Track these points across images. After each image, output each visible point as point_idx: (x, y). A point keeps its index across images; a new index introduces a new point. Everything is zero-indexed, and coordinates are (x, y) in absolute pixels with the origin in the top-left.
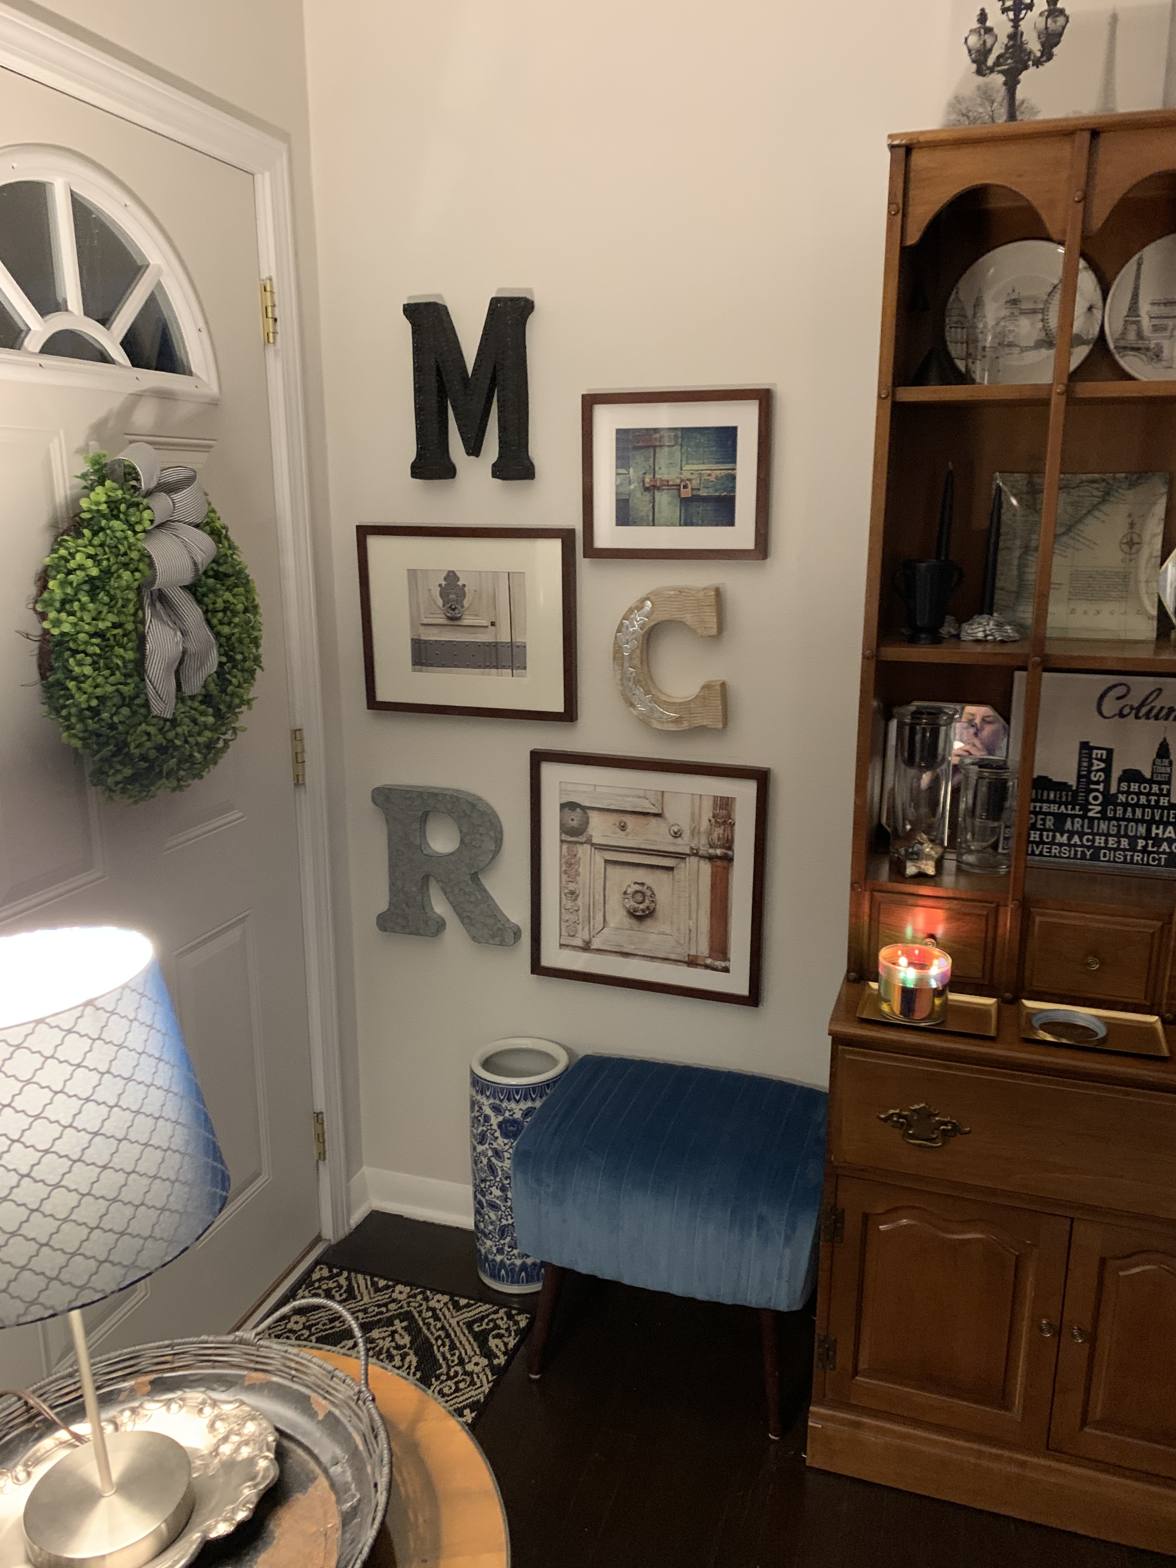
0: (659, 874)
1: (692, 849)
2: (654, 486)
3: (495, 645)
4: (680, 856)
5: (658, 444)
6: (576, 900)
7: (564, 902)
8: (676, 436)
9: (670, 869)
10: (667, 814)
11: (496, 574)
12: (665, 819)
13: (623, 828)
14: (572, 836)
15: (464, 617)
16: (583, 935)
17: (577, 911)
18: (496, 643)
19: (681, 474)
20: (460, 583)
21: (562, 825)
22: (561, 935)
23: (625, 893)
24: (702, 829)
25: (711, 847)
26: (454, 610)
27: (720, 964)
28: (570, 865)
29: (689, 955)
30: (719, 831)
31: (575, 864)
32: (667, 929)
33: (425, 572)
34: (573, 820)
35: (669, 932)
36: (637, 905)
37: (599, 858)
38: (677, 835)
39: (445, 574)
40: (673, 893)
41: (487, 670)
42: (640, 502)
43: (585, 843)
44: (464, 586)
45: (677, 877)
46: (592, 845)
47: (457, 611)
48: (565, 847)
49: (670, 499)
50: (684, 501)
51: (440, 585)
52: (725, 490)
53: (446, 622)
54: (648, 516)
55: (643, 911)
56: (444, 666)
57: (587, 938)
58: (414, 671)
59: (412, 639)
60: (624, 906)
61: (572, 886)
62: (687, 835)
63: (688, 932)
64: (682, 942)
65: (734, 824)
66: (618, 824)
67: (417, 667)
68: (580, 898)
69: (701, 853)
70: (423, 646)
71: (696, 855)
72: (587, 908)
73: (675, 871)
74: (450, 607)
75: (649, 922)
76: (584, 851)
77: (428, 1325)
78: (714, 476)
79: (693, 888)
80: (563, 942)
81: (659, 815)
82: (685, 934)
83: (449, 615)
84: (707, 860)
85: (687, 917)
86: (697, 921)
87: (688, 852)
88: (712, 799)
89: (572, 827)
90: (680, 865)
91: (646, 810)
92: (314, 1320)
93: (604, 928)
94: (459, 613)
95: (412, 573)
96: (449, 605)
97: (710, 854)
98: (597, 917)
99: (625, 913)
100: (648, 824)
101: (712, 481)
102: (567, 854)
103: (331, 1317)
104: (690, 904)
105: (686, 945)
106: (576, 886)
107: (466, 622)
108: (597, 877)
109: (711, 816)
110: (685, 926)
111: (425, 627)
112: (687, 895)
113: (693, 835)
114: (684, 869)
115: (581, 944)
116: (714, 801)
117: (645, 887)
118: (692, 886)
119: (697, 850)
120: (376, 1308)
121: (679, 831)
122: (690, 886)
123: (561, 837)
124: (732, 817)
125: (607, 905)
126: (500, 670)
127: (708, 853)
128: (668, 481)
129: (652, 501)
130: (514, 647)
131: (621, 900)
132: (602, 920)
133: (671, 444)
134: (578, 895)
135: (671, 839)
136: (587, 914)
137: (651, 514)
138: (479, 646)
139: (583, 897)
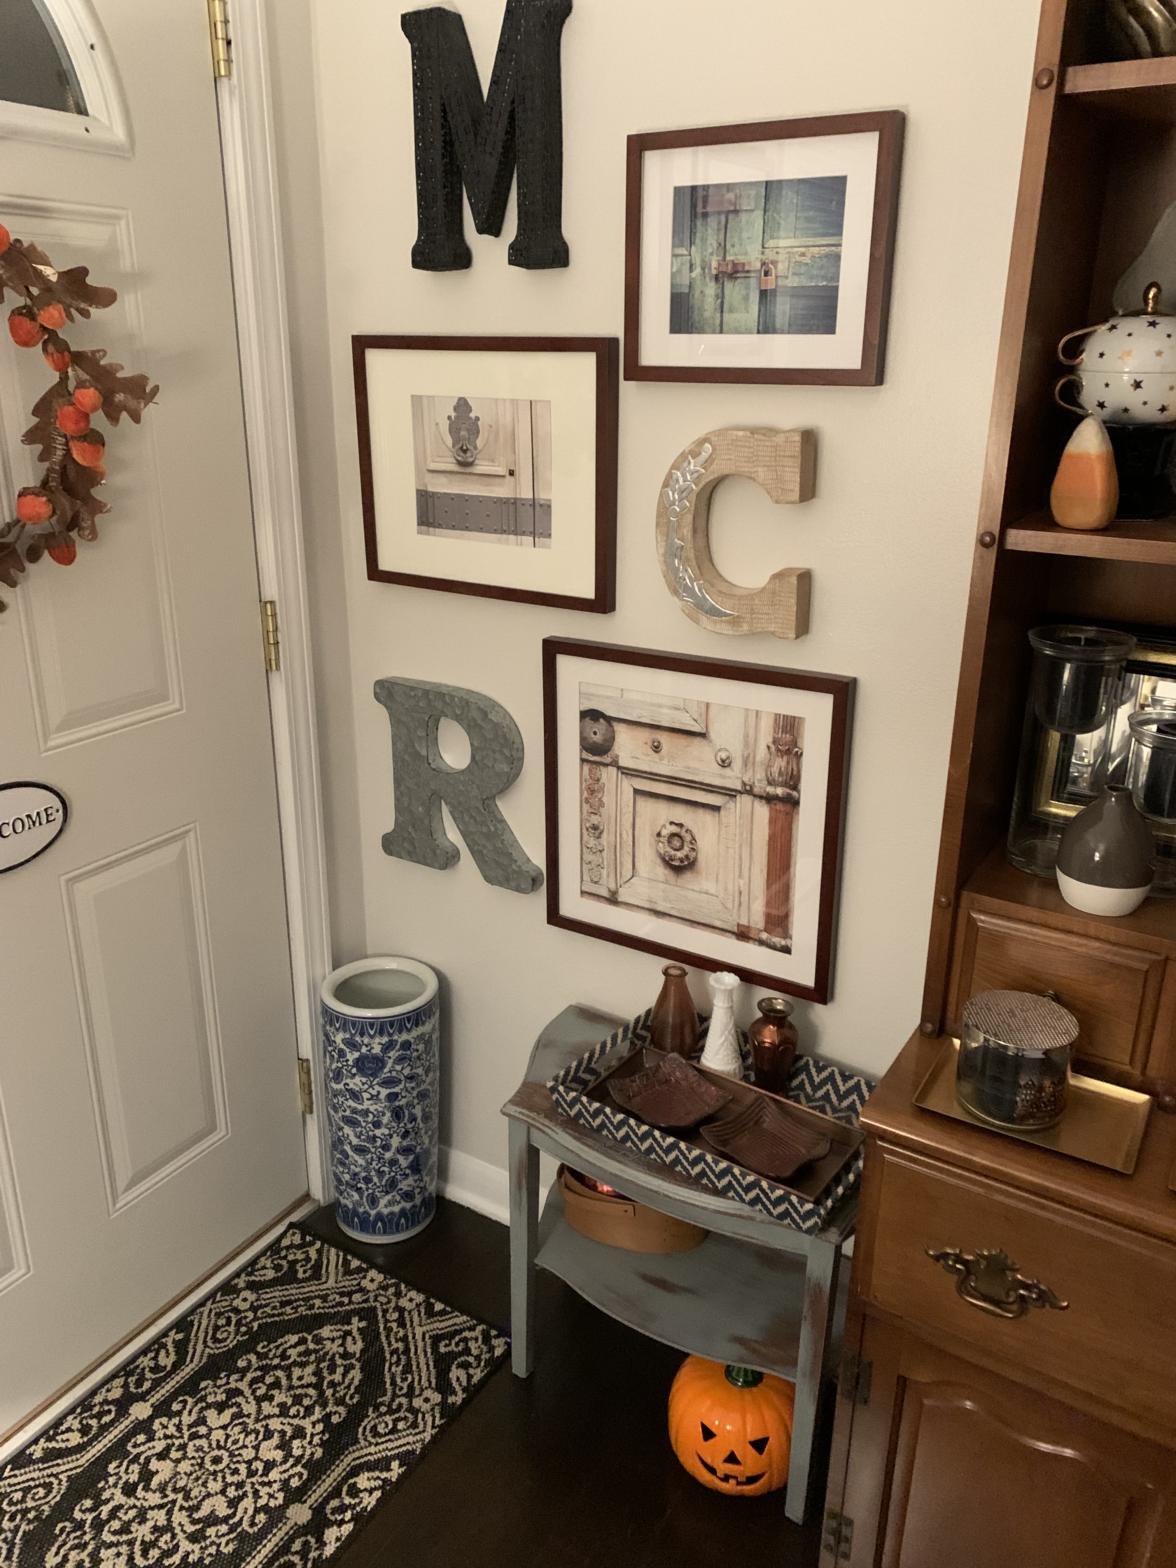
0: (700, 812)
1: (744, 784)
2: (724, 273)
3: (514, 502)
4: (730, 793)
5: (732, 208)
6: (599, 837)
7: (585, 837)
8: (757, 196)
9: (716, 809)
10: (712, 735)
11: (514, 402)
12: (711, 742)
13: (657, 748)
14: (594, 755)
15: (477, 462)
16: (608, 882)
17: (601, 851)
18: (515, 499)
19: (763, 253)
20: (472, 415)
21: (583, 739)
22: (582, 880)
23: (659, 835)
24: (758, 758)
25: (770, 783)
26: (465, 452)
27: (778, 941)
28: (592, 792)
29: (739, 925)
30: (780, 763)
31: (598, 791)
32: (709, 885)
33: (431, 399)
34: (595, 733)
35: (713, 892)
36: (673, 852)
37: (628, 785)
38: (725, 764)
39: (454, 402)
40: (719, 842)
42: (704, 297)
43: (610, 764)
44: (477, 419)
45: (724, 820)
46: (619, 768)
47: (469, 454)
48: (586, 768)
49: (745, 292)
51: (449, 418)
52: (825, 277)
53: (455, 468)
54: (713, 318)
55: (682, 861)
56: (453, 525)
57: (613, 886)
58: (420, 532)
59: (418, 491)
60: (657, 851)
61: (595, 819)
62: (737, 764)
63: (737, 893)
64: (730, 906)
65: (802, 754)
66: (650, 743)
67: (424, 528)
68: (605, 835)
70: (430, 500)
71: (750, 792)
72: (613, 850)
73: (722, 812)
74: (461, 448)
76: (609, 776)
77: (389, 1330)
78: (809, 255)
79: (745, 836)
80: (584, 889)
81: (703, 735)
82: (734, 897)
83: (459, 458)
84: (764, 801)
85: (737, 874)
86: (750, 881)
87: (739, 788)
88: (773, 716)
89: (594, 742)
90: (728, 805)
91: (687, 728)
92: (265, 1300)
93: (633, 876)
94: (472, 456)
95: (417, 401)
96: (460, 446)
97: (768, 793)
98: (625, 863)
99: (659, 861)
100: (688, 746)
101: (806, 264)
102: (588, 777)
103: (284, 1299)
104: (741, 858)
105: (735, 910)
106: (600, 819)
107: (478, 469)
108: (624, 811)
109: (771, 740)
110: (734, 886)
111: (431, 475)
112: (737, 845)
113: (746, 766)
114: (733, 810)
115: (605, 894)
116: (776, 720)
117: (684, 830)
118: (745, 833)
119: (751, 787)
120: (338, 1297)
121: (728, 758)
122: (741, 834)
123: (581, 755)
124: (799, 744)
125: (636, 848)
126: (519, 537)
127: (765, 791)
128: (743, 265)
129: (721, 295)
130: (537, 506)
131: (654, 843)
132: (631, 867)
133: (749, 208)
134: (603, 832)
135: (718, 769)
136: (613, 857)
137: (718, 315)
138: (495, 502)
139: (608, 835)
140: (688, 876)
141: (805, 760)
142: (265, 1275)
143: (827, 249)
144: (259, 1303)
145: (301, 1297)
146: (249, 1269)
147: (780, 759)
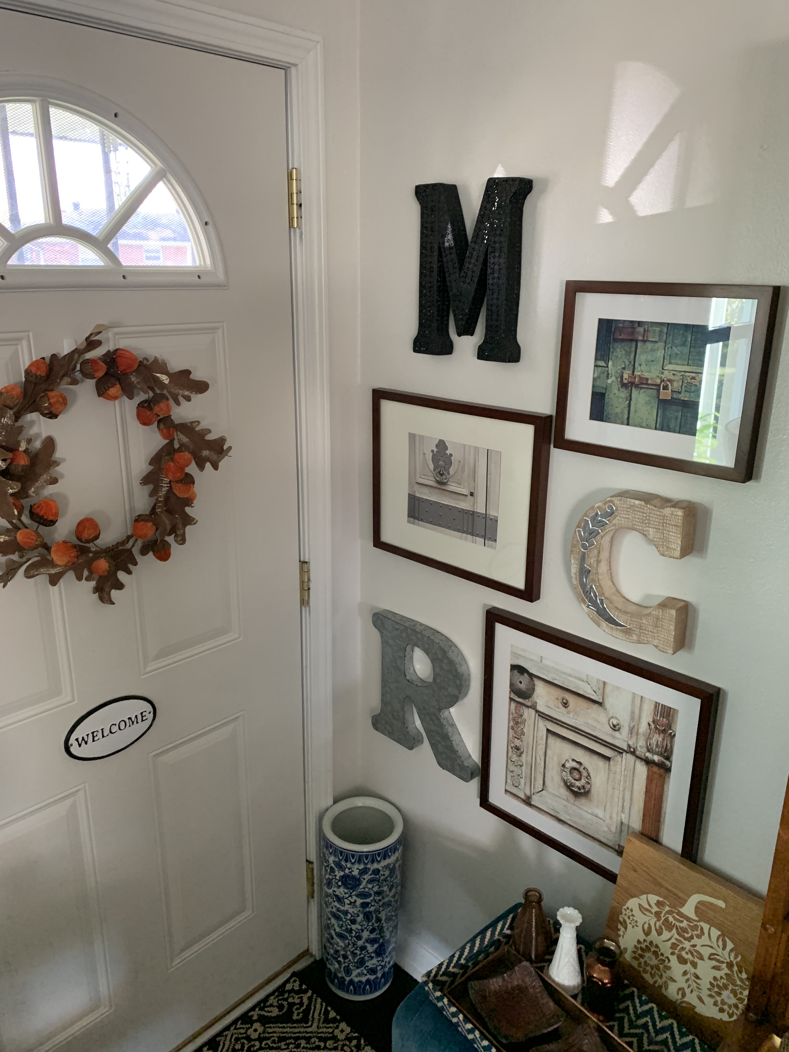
0: (595, 758)
1: (629, 746)
2: (632, 384)
4: (619, 751)
5: (641, 338)
6: (520, 756)
7: (510, 754)
8: (661, 332)
9: (608, 759)
10: (607, 705)
11: (477, 449)
12: (605, 709)
13: (566, 704)
14: (519, 697)
15: (449, 483)
16: (525, 789)
17: (521, 766)
18: (473, 512)
19: (663, 373)
20: (448, 452)
21: (512, 685)
22: (506, 782)
23: (564, 765)
24: (641, 731)
25: (649, 751)
26: (442, 475)
28: (517, 723)
29: (619, 845)
30: (657, 738)
31: (521, 723)
32: (599, 812)
33: (422, 437)
34: (521, 682)
35: (601, 817)
36: (573, 781)
37: (543, 724)
38: (615, 728)
39: (436, 442)
40: (608, 781)
41: (464, 535)
42: (618, 399)
43: (530, 707)
45: (613, 768)
46: (536, 711)
47: (444, 477)
48: (513, 705)
49: (647, 399)
50: (663, 403)
51: (432, 451)
53: (434, 484)
54: (623, 414)
55: (579, 788)
56: (431, 523)
57: (528, 793)
58: (409, 522)
59: (410, 495)
60: (562, 777)
61: (517, 743)
62: (625, 731)
63: (619, 822)
64: (613, 828)
65: (675, 735)
66: (560, 700)
67: (411, 520)
68: (524, 756)
69: (638, 753)
70: (417, 502)
71: (633, 753)
72: (529, 768)
73: (612, 762)
74: (439, 472)
76: (529, 715)
79: (627, 784)
80: (508, 789)
81: (599, 704)
82: (617, 825)
83: (437, 479)
84: (643, 762)
85: (620, 809)
86: (629, 816)
87: (626, 749)
88: (654, 704)
89: (520, 688)
90: (616, 758)
91: (588, 695)
92: (268, 1033)
93: (543, 790)
94: (445, 479)
95: (412, 437)
96: (439, 470)
97: (647, 757)
98: (537, 779)
99: (562, 784)
100: (588, 709)
102: (514, 712)
103: (282, 1035)
104: (624, 799)
105: (617, 834)
106: (521, 743)
107: (450, 488)
108: (539, 741)
109: (651, 720)
111: (418, 486)
112: (621, 788)
113: (631, 734)
114: (620, 763)
115: (521, 795)
116: (656, 707)
117: (582, 768)
118: (628, 782)
119: (634, 749)
120: (317, 1040)
121: (618, 724)
122: (625, 781)
123: (510, 695)
124: (673, 728)
125: (546, 771)
126: (474, 537)
127: (645, 755)
128: (647, 379)
129: (629, 398)
130: (488, 519)
131: (559, 770)
132: (542, 783)
133: (654, 340)
134: (523, 752)
135: (610, 731)
136: (529, 772)
137: (626, 412)
138: (460, 512)
139: (527, 756)
140: (583, 800)
141: (677, 739)
142: (271, 1012)
144: (264, 1035)
145: (293, 1036)
146: (262, 1005)
147: (658, 735)
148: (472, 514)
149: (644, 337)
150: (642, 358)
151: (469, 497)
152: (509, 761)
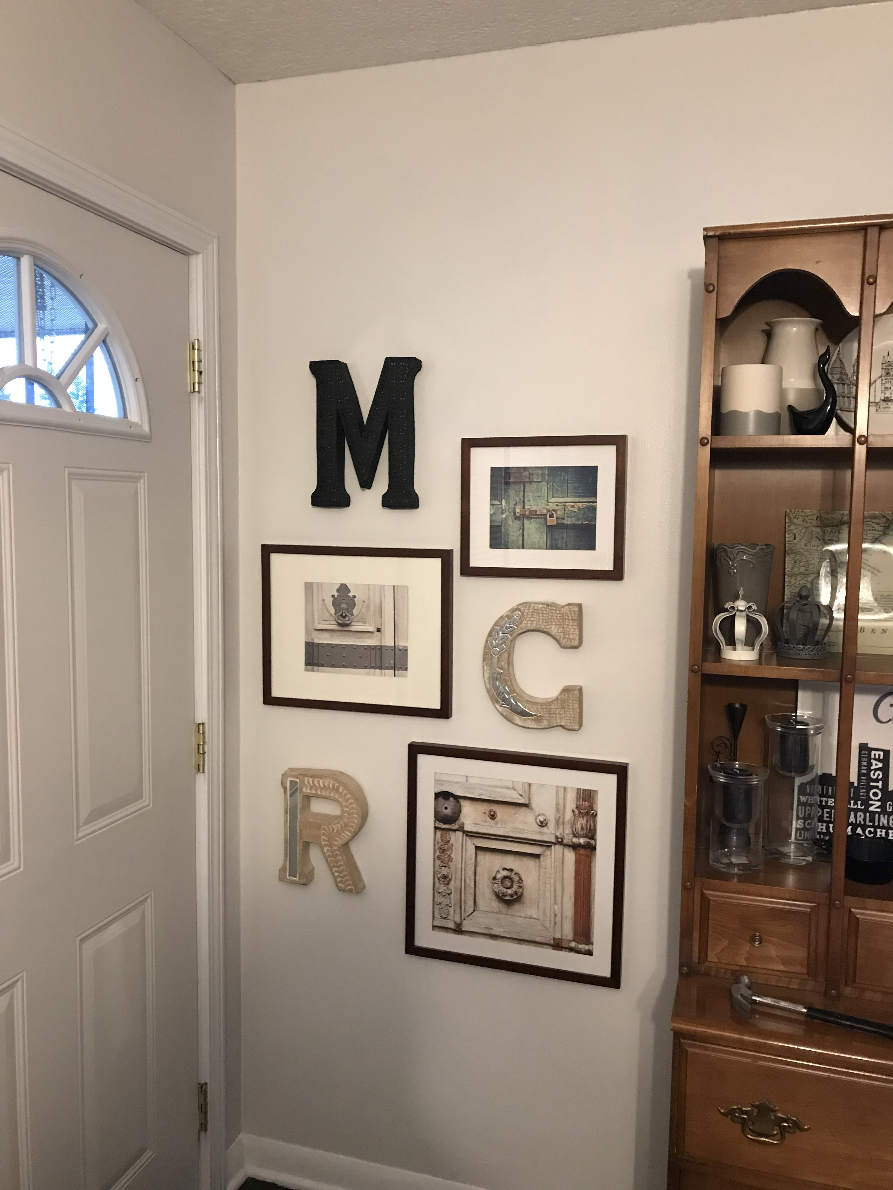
0: (525, 860)
1: (557, 837)
2: (524, 516)
3: (380, 649)
4: (546, 845)
5: (527, 480)
6: (448, 884)
7: (437, 886)
8: (543, 475)
9: (537, 856)
10: (534, 805)
11: (382, 587)
12: (532, 809)
13: (493, 817)
14: (445, 824)
15: (353, 623)
16: (454, 917)
17: (449, 894)
18: (381, 646)
19: (548, 505)
20: (351, 594)
21: (436, 813)
22: (434, 917)
23: (495, 878)
24: (566, 819)
25: (575, 836)
27: (583, 947)
28: (443, 851)
29: (554, 939)
30: (581, 821)
31: (448, 850)
32: (534, 913)
33: (320, 584)
34: (446, 808)
35: (535, 916)
36: (505, 890)
37: (470, 845)
38: (543, 824)
39: (337, 587)
40: (539, 880)
41: (372, 670)
42: (513, 529)
43: (457, 830)
44: (354, 597)
45: (543, 865)
46: (464, 832)
47: (347, 619)
48: (439, 833)
49: (537, 526)
50: (550, 528)
51: (333, 596)
52: (586, 519)
53: (335, 627)
54: (518, 540)
55: (511, 895)
56: (333, 666)
57: (458, 920)
58: (306, 670)
59: (307, 644)
60: (493, 891)
61: (444, 871)
62: (552, 824)
63: (553, 915)
64: (548, 925)
65: (596, 814)
66: (488, 813)
67: (309, 667)
68: (452, 883)
69: (565, 841)
70: (315, 649)
71: (561, 843)
72: (459, 893)
73: (542, 858)
74: (341, 615)
75: (517, 906)
76: (456, 838)
78: (576, 507)
79: (558, 874)
80: (435, 924)
81: (526, 806)
82: (550, 918)
83: (340, 622)
84: (571, 849)
85: (552, 902)
86: (562, 905)
87: (553, 841)
88: (575, 791)
89: (445, 815)
90: (546, 853)
91: (515, 801)
93: (474, 911)
94: (349, 620)
95: (309, 586)
96: (341, 613)
97: (574, 843)
98: (468, 902)
99: (494, 897)
100: (515, 814)
101: (575, 512)
102: (440, 840)
104: (555, 890)
105: (552, 928)
106: (448, 871)
107: (354, 628)
108: (468, 862)
109: (575, 806)
110: (551, 911)
111: (317, 632)
112: (552, 881)
113: (558, 825)
114: (549, 856)
115: (451, 925)
116: (578, 793)
117: (513, 873)
118: (558, 872)
119: (562, 839)
121: (545, 820)
122: (556, 872)
123: (435, 824)
124: (595, 808)
125: (477, 889)
126: (383, 671)
127: (572, 841)
128: (536, 511)
129: (522, 527)
130: (397, 650)
131: (491, 885)
132: (472, 904)
133: (538, 480)
134: (451, 880)
135: (536, 828)
136: (459, 898)
137: (521, 539)
138: (366, 649)
139: (455, 882)
141: (599, 818)
143: (587, 504)
147: (582, 819)
148: (379, 649)
149: (529, 478)
150: (529, 495)
151: (377, 633)
152: (436, 894)
